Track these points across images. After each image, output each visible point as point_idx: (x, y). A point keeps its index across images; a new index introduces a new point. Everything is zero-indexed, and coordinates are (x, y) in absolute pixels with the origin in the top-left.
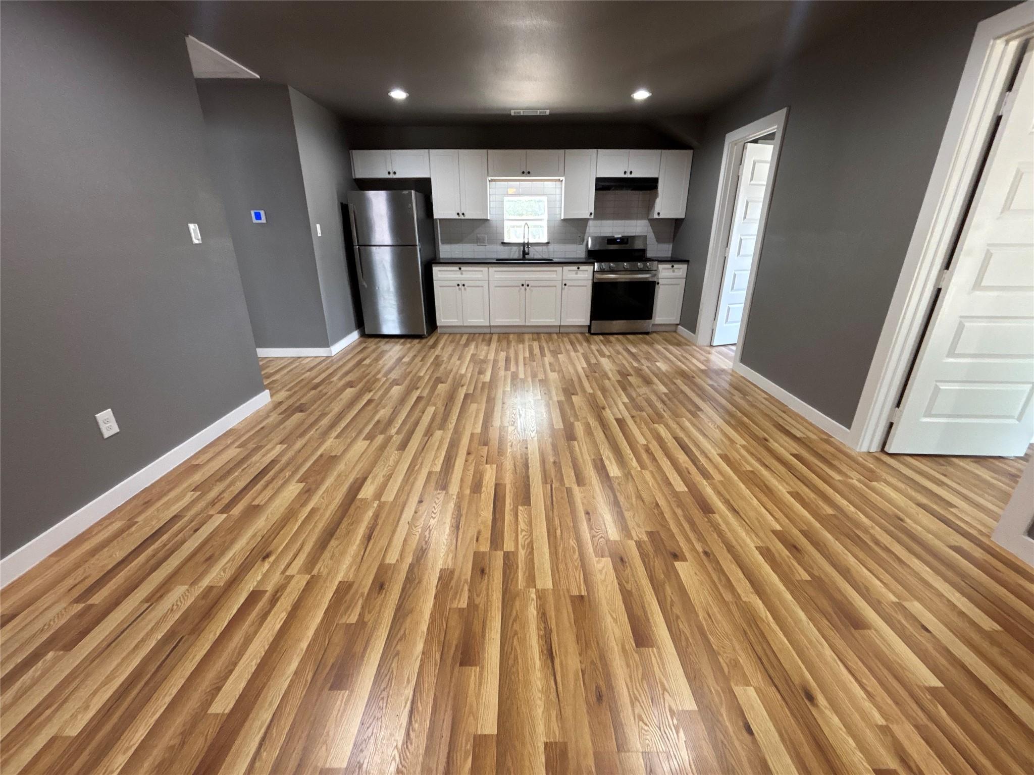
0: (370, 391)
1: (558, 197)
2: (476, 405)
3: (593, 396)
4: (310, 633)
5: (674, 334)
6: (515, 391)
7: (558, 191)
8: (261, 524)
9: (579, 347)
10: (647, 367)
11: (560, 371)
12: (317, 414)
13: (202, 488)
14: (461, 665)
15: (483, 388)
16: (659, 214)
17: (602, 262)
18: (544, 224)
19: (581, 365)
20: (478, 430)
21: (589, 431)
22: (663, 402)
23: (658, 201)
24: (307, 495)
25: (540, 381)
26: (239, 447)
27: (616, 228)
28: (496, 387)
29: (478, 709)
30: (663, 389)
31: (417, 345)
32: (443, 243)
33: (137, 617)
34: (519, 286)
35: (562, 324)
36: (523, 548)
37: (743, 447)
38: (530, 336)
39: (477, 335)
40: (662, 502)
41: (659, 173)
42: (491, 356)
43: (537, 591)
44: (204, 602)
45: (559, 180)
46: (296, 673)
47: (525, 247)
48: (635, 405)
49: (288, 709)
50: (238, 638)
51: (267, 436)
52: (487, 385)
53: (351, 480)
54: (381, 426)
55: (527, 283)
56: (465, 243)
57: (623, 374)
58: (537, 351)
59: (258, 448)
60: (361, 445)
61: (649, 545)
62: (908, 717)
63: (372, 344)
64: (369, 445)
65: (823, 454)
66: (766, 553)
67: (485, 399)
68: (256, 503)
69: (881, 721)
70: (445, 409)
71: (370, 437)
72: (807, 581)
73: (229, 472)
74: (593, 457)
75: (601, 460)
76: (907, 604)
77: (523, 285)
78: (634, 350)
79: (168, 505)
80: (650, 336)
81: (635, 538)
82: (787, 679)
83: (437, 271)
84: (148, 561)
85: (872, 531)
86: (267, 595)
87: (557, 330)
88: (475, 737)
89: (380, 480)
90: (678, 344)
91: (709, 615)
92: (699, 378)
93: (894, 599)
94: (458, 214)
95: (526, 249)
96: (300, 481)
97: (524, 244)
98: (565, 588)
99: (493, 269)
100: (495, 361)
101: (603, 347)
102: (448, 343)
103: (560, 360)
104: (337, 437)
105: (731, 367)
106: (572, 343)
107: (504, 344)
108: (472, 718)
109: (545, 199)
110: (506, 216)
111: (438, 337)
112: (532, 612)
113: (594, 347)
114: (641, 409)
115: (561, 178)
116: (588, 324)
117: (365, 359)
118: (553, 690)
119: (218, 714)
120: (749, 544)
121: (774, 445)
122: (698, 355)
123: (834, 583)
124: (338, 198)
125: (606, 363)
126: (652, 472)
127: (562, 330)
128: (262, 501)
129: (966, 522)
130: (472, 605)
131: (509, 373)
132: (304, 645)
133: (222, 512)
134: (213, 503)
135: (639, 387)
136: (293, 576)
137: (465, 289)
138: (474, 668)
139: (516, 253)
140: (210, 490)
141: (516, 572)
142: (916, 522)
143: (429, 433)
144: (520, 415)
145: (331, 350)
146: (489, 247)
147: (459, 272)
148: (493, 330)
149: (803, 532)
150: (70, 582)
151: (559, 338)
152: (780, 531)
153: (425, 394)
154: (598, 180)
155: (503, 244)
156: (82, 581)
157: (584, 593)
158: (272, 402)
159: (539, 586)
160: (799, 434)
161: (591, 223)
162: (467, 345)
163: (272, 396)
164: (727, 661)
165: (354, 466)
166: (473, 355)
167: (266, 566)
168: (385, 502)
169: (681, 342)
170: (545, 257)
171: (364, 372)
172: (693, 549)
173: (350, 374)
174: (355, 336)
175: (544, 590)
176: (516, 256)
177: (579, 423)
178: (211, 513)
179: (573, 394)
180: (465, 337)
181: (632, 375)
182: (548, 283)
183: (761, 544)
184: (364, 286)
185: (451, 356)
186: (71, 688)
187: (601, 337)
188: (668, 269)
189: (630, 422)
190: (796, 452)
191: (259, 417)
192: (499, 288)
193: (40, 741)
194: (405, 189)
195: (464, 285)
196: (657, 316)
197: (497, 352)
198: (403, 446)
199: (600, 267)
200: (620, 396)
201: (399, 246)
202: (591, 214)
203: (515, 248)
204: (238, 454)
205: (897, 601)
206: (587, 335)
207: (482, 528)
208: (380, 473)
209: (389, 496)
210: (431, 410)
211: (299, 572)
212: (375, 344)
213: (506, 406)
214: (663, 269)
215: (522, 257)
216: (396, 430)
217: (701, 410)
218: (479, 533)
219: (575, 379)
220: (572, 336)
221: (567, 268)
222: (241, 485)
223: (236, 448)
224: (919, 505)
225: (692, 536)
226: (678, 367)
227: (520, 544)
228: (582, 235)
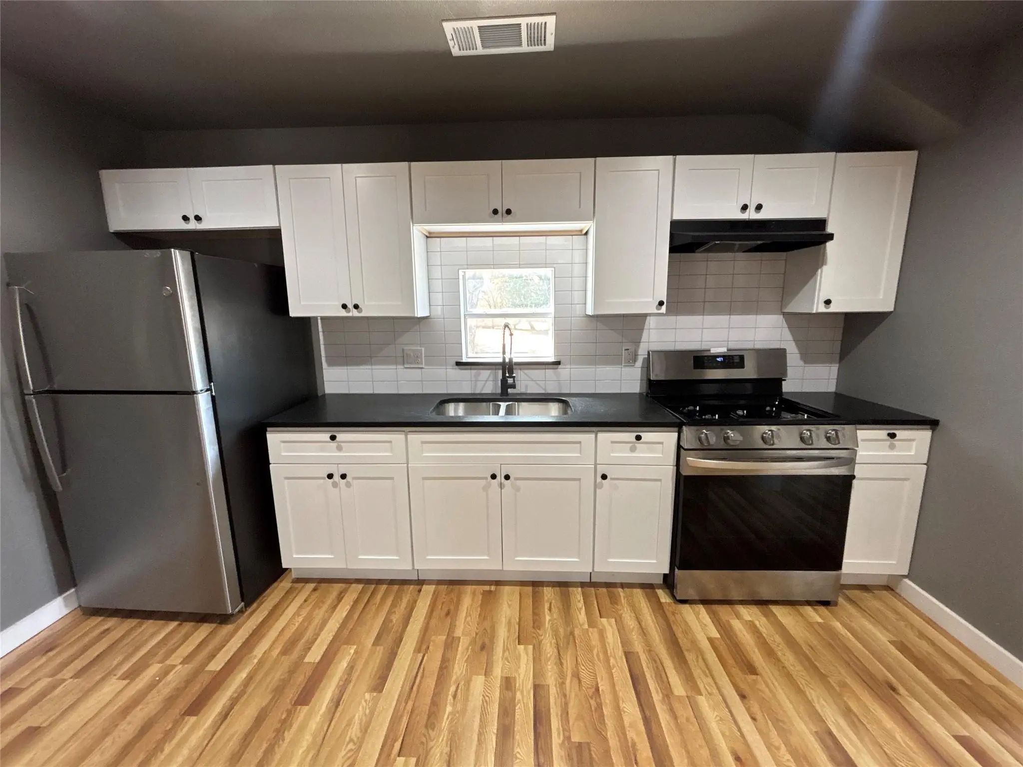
1: (579, 267)
7: (579, 256)
16: (828, 303)
18: (547, 324)
32: (331, 363)
34: (486, 478)
35: (597, 569)
41: (829, 211)
45: (581, 231)
47: (506, 372)
55: (505, 470)
56: (378, 363)
77: (494, 477)
83: (277, 442)
87: (584, 581)
94: (344, 306)
95: (509, 376)
97: (503, 366)
99: (417, 438)
109: (548, 272)
110: (465, 309)
115: (586, 227)
116: (665, 570)
137: (347, 485)
139: (489, 384)
146: (430, 372)
147: (333, 445)
148: (425, 577)
154: (677, 227)
155: (461, 364)
161: (651, 322)
182: (558, 472)
192: (433, 483)
195: (344, 476)
199: (698, 438)
202: (659, 303)
203: (485, 374)
206: (662, 599)
215: (499, 391)
221: (607, 438)
228: (631, 347)
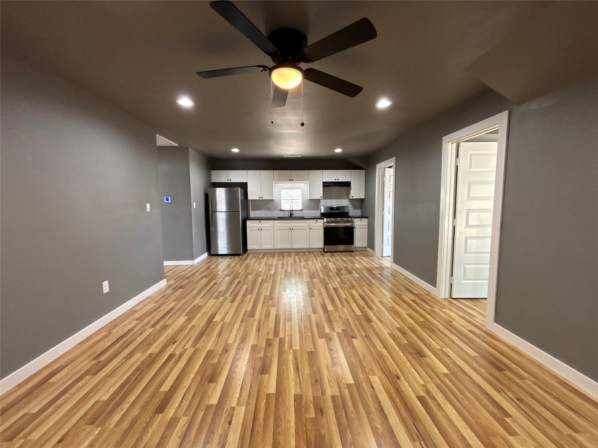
0: (215, 279)
1: (306, 190)
2: (267, 284)
3: (324, 279)
4: (197, 366)
5: (365, 252)
6: (286, 277)
7: (306, 187)
8: (170, 332)
9: (318, 258)
10: (351, 266)
11: (308, 269)
12: (190, 289)
13: (140, 319)
14: (261, 374)
15: (270, 277)
16: (352, 197)
17: (328, 218)
18: (300, 201)
19: (319, 266)
20: (268, 294)
21: (320, 293)
22: (356, 281)
23: (352, 192)
24: (189, 321)
25: (298, 273)
26: (154, 303)
27: (334, 203)
28: (277, 276)
29: (268, 387)
30: (357, 275)
31: (237, 259)
32: (252, 210)
33: (121, 364)
34: (288, 230)
35: (310, 247)
36: (288, 336)
37: (390, 298)
38: (295, 253)
39: (268, 254)
40: (350, 319)
41: (351, 180)
42: (275, 263)
43: (293, 350)
44: (150, 358)
45: (306, 183)
46: (193, 378)
47: (291, 212)
48: (343, 282)
49: (192, 388)
50: (167, 369)
51: (167, 299)
52: (272, 275)
53: (209, 314)
54: (222, 293)
55: (293, 228)
56: (263, 210)
57: (339, 270)
58: (297, 260)
59: (163, 304)
60: (212, 301)
61: (342, 334)
62: (433, 381)
63: (214, 259)
64: (216, 302)
65: (425, 300)
66: (392, 335)
67: (271, 281)
68: (166, 324)
69: (423, 383)
70: (252, 286)
71: (217, 298)
72: (406, 344)
73: (151, 313)
74: (321, 303)
75: (325, 304)
76: (444, 349)
77: (290, 229)
78: (345, 259)
79: (125, 326)
80: (354, 253)
81: (337, 331)
82: (391, 373)
83: (248, 223)
84: (121, 346)
85: (438, 326)
86: (177, 356)
87: (308, 250)
88: (267, 395)
89: (223, 314)
90: (367, 256)
91: (364, 356)
92: (375, 270)
93: (439, 347)
94: (260, 197)
95: (292, 213)
96: (185, 315)
97: (291, 211)
98: (305, 349)
99: (276, 222)
100: (277, 265)
101: (330, 258)
102: (253, 257)
103: (309, 264)
104: (201, 298)
105: (390, 266)
106: (315, 256)
107: (281, 257)
108: (265, 389)
109: (300, 190)
110: (282, 198)
111: (248, 255)
112: (291, 357)
113: (326, 258)
114: (345, 284)
115: (307, 182)
116: (323, 247)
117: (211, 266)
118: (298, 380)
119: (164, 392)
120: (385, 332)
121: (404, 297)
122: (376, 261)
123: (417, 344)
124: (204, 191)
125: (331, 265)
126: (347, 308)
127: (310, 251)
128: (169, 323)
129: (478, 322)
130: (265, 356)
131: (283, 270)
132: (196, 370)
133: (151, 327)
134: (147, 324)
135: (345, 274)
136: (187, 349)
137: (262, 231)
138: (266, 375)
139: (287, 215)
140: (144, 319)
141: (284, 344)
142: (457, 322)
143: (245, 295)
144: (288, 288)
145: (194, 262)
146: (274, 212)
147: (259, 224)
148: (276, 251)
149: (409, 328)
150: (88, 354)
151: (309, 254)
152: (399, 327)
153: (242, 280)
154: (324, 183)
155: (281, 210)
156: (93, 353)
157: (313, 350)
158: (167, 285)
159: (294, 348)
160: (416, 292)
161: (322, 201)
162: (263, 258)
163: (167, 282)
164: (368, 369)
165: (210, 309)
166: (265, 263)
167: (175, 346)
168: (225, 322)
169: (368, 255)
170: (301, 216)
171: (211, 271)
172: (361, 334)
173: (204, 272)
174: (206, 255)
175: (296, 350)
176: (287, 216)
177: (316, 290)
178: (146, 328)
179: (314, 278)
180: (262, 255)
181: (343, 270)
182: (302, 228)
183: (389, 332)
184: (212, 230)
185: (255, 263)
186: (100, 386)
187: (329, 254)
188: (359, 221)
189: (340, 290)
190: (413, 299)
191: (162, 291)
192: (279, 231)
193: (92, 402)
194: (236, 187)
195: (262, 229)
196: (356, 243)
197: (277, 261)
198: (233, 301)
199: (327, 220)
200: (336, 279)
201: (230, 212)
202: (321, 197)
203: (286, 212)
204: (154, 306)
205: (440, 348)
206: (323, 252)
207: (270, 330)
208: (223, 311)
209: (228, 320)
210: (245, 286)
211: (190, 347)
212: (216, 259)
213: (281, 284)
214: (357, 221)
215: (290, 216)
216: (229, 294)
217: (373, 284)
218: (268, 332)
219: (315, 272)
220: (315, 254)
221: (311, 221)
222: (157, 318)
223: (153, 303)
224: (461, 317)
225: (361, 330)
226: (365, 266)
227: (286, 335)
228: (318, 206)
